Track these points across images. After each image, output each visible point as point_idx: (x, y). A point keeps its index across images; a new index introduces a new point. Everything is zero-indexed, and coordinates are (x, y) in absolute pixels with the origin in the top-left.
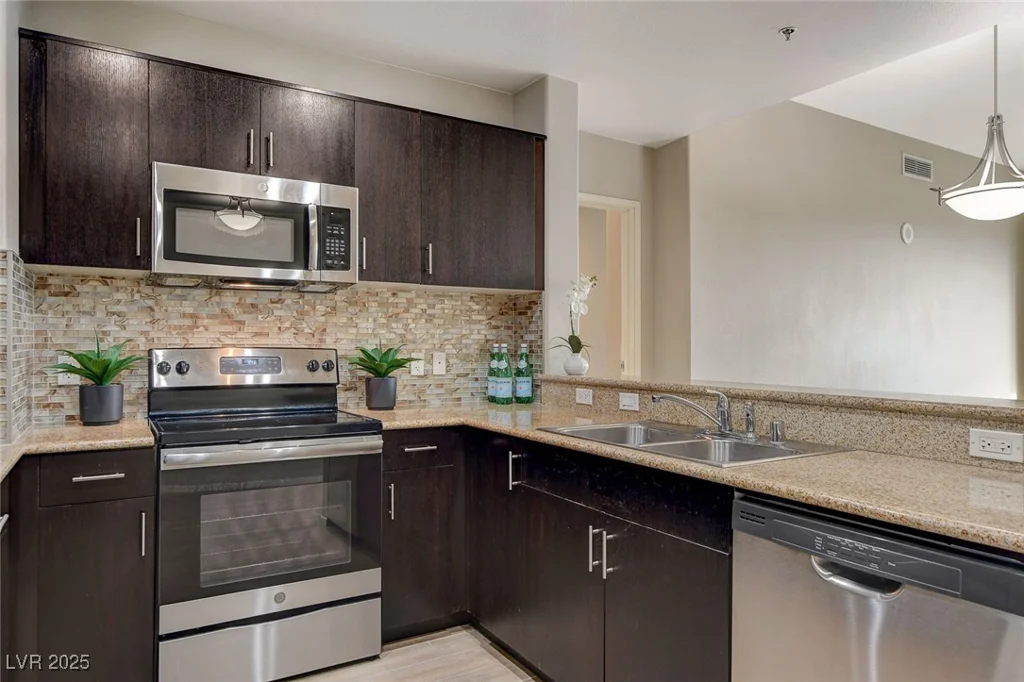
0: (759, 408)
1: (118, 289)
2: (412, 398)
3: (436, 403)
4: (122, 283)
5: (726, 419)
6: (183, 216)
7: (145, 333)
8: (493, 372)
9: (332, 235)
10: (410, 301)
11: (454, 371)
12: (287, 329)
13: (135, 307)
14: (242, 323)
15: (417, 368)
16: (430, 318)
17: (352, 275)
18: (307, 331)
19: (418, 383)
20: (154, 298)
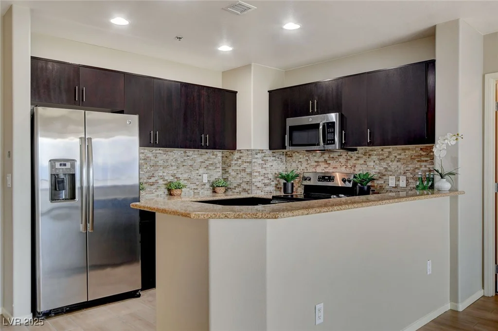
6: (293, 134)
9: (329, 132)
10: (390, 152)
11: (411, 186)
12: (343, 166)
13: (304, 159)
14: (330, 164)
16: (399, 160)
17: (336, 146)
19: (393, 190)
20: (308, 156)
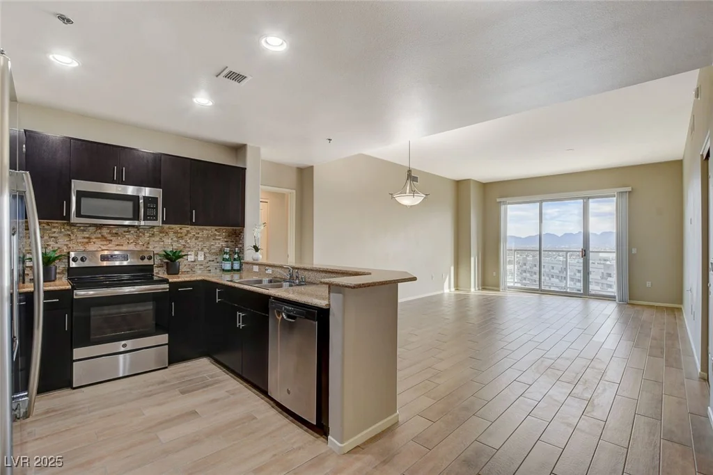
0: (299, 271)
1: (54, 227)
2: (188, 270)
3: (199, 272)
4: (56, 225)
5: (291, 276)
6: (84, 200)
7: (67, 245)
8: (224, 259)
9: (150, 208)
10: (188, 232)
11: (208, 259)
12: (132, 243)
13: (62, 235)
14: (111, 240)
15: (191, 258)
16: (197, 238)
17: (159, 223)
18: (141, 243)
19: (191, 264)
20: (71, 231)
